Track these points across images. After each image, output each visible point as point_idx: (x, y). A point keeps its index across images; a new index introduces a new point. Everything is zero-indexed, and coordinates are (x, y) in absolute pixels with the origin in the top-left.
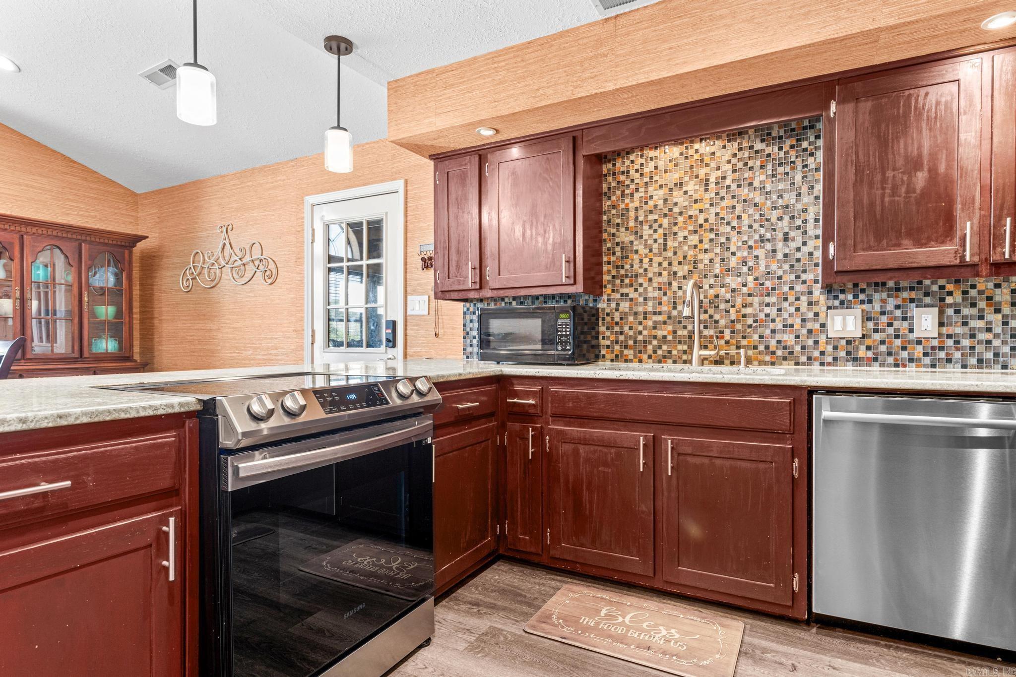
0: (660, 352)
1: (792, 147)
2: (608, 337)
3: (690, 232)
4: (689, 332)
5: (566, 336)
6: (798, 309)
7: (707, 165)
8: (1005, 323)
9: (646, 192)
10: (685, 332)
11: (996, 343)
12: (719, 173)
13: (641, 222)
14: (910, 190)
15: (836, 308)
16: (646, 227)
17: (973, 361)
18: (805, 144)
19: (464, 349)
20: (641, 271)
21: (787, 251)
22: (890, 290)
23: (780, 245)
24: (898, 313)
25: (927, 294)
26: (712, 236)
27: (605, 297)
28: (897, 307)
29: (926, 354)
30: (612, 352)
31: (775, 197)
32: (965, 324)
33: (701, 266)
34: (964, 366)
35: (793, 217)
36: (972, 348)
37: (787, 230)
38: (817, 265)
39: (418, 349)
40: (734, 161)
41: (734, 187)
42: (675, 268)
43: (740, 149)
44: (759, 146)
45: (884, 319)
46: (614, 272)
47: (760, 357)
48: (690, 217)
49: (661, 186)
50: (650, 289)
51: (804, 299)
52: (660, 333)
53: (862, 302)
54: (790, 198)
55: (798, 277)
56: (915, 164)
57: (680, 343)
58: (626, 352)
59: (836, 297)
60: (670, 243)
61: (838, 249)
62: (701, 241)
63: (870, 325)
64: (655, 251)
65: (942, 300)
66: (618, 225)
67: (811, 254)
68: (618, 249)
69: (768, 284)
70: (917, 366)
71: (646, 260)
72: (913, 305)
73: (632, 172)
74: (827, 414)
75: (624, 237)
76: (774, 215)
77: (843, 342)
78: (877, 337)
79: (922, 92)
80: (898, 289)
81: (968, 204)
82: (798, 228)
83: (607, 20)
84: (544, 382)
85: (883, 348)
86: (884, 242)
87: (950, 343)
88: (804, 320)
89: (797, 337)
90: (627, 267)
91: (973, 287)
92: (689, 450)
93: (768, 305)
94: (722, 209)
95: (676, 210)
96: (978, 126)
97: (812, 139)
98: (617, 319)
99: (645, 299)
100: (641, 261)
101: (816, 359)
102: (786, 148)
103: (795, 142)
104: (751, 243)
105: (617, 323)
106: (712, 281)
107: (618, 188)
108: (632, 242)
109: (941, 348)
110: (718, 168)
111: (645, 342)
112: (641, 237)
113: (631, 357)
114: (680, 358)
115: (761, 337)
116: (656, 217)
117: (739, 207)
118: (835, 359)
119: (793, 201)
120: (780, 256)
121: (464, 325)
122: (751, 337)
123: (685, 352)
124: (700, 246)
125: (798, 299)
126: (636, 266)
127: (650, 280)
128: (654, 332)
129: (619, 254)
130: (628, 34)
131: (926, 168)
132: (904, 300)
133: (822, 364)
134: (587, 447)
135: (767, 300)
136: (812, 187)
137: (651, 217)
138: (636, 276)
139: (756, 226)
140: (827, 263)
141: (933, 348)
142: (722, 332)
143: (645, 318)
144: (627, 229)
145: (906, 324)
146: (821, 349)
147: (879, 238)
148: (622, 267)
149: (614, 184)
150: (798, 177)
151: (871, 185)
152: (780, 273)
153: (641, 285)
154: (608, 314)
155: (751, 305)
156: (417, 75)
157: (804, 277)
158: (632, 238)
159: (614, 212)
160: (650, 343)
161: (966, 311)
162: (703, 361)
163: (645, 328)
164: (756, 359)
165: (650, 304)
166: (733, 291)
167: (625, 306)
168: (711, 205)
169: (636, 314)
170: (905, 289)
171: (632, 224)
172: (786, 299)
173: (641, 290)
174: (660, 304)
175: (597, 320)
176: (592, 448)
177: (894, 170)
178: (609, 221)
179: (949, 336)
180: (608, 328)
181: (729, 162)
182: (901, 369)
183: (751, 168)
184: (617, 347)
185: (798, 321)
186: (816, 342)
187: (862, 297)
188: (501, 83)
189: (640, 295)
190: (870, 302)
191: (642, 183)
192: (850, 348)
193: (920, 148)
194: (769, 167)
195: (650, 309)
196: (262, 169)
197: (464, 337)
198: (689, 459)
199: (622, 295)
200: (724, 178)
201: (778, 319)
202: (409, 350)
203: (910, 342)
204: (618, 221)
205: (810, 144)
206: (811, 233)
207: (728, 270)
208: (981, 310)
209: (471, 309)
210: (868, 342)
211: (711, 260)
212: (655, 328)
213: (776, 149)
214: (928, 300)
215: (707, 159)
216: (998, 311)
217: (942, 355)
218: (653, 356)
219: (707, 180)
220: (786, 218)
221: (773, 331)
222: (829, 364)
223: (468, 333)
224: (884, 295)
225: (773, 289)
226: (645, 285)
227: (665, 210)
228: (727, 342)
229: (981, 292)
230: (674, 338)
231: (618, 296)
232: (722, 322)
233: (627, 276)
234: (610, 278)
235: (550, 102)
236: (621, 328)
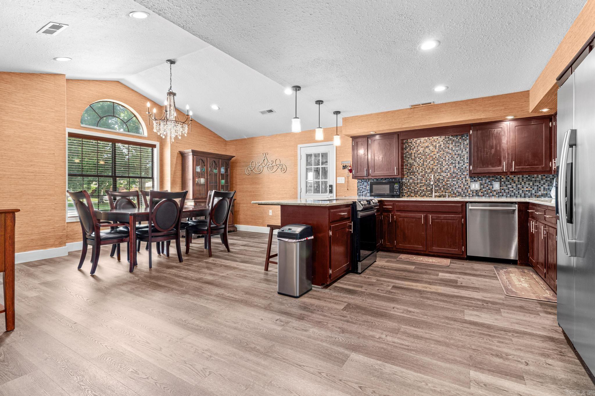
0: (422, 194)
1: (460, 138)
2: (406, 190)
3: (431, 160)
4: (431, 188)
5: (397, 190)
6: (462, 182)
7: (436, 142)
8: (516, 186)
9: (417, 149)
10: (430, 188)
11: (514, 191)
12: (439, 144)
13: (416, 157)
14: (491, 153)
15: (473, 182)
16: (417, 158)
17: (509, 196)
18: (464, 138)
19: (358, 194)
20: (416, 171)
21: (459, 166)
22: (487, 177)
23: (457, 165)
24: (489, 183)
25: (497, 178)
26: (437, 161)
27: (405, 178)
28: (489, 182)
29: (497, 194)
30: (407, 194)
31: (455, 151)
32: (506, 186)
33: (434, 170)
34: (506, 197)
35: (460, 157)
36: (508, 192)
37: (459, 161)
38: (467, 170)
39: (341, 194)
40: (444, 141)
41: (444, 148)
42: (427, 170)
43: (445, 138)
44: (451, 137)
45: (486, 185)
46: (408, 171)
47: (452, 195)
48: (431, 156)
49: (422, 147)
50: (419, 176)
51: (464, 179)
52: (422, 189)
53: (480, 180)
54: (460, 152)
55: (462, 173)
56: (492, 147)
57: (428, 191)
58: (411, 194)
59: (473, 179)
60: (425, 163)
61: (473, 167)
62: (434, 163)
63: (482, 186)
64: (420, 165)
65: (501, 180)
66: (409, 158)
67: (466, 167)
68: (409, 164)
69: (454, 175)
70: (495, 197)
71: (417, 168)
72: (493, 181)
73: (413, 143)
74: (470, 208)
75: (411, 161)
76: (455, 156)
77: (475, 191)
78: (484, 189)
79: (493, 130)
80: (489, 177)
81: (504, 157)
82: (462, 160)
83: (411, 108)
84: (394, 202)
85: (486, 192)
86: (484, 166)
87: (503, 191)
88: (464, 185)
89: (462, 190)
90: (412, 170)
91: (508, 177)
92: (435, 218)
93: (454, 181)
94: (440, 154)
95: (426, 154)
96: (507, 139)
97: (466, 136)
98: (409, 185)
99: (417, 179)
100: (416, 168)
101: (467, 196)
102: (459, 138)
103: (461, 137)
104: (449, 164)
105: (409, 186)
106: (438, 174)
107: (409, 147)
108: (413, 163)
109: (501, 192)
110: (439, 143)
111: (417, 191)
112: (416, 161)
113: (413, 196)
114: (428, 196)
115: (452, 190)
116: (421, 156)
117: (445, 154)
118: (473, 195)
119: (461, 153)
120: (457, 167)
121: (358, 186)
122: (449, 190)
123: (430, 194)
124: (434, 164)
125: (462, 179)
126: (414, 170)
127: (419, 173)
128: (420, 188)
129: (409, 166)
130: (417, 113)
131: (494, 148)
132: (491, 180)
133: (469, 197)
134: (407, 219)
135: (454, 179)
136: (466, 149)
137: (419, 156)
138: (415, 172)
139: (450, 159)
140: (470, 171)
141: (499, 192)
142: (441, 188)
143: (417, 184)
144: (411, 159)
145: (491, 186)
146: (469, 193)
147: (483, 165)
148: (410, 170)
149: (407, 146)
150: (462, 146)
151: (481, 152)
152: (457, 172)
153: (416, 175)
154: (406, 183)
155: (449, 181)
156: (352, 117)
157: (464, 173)
158: (413, 161)
159: (407, 154)
160: (419, 191)
161: (507, 183)
162: (436, 196)
163: (417, 187)
164: (451, 196)
165: (419, 180)
166: (444, 177)
167: (411, 181)
168: (437, 153)
169: (414, 183)
170: (491, 177)
171: (413, 157)
172: (459, 179)
173: (416, 176)
174: (422, 180)
175: (403, 185)
176: (408, 219)
177: (487, 148)
178: (406, 156)
179: (503, 189)
180: (406, 187)
181: (442, 141)
182: (490, 198)
183: (449, 144)
184: (409, 193)
185: (463, 185)
186: (467, 191)
187: (480, 179)
188: (380, 122)
189: (416, 178)
190: (482, 180)
191: (416, 146)
192: (477, 193)
193: (493, 143)
194: (454, 143)
195: (419, 182)
196: (280, 135)
197: (358, 190)
198: (436, 220)
199: (410, 178)
200: (441, 146)
201: (457, 185)
202: (337, 194)
203: (493, 191)
204: (409, 156)
205: (465, 138)
206: (466, 161)
207: (442, 171)
208: (511, 183)
209: (360, 182)
210: (482, 191)
211: (437, 169)
212: (420, 187)
213: (456, 138)
214: (497, 180)
215: (436, 140)
216: (515, 183)
217: (501, 194)
218: (420, 195)
219: (436, 146)
220: (459, 157)
221: (455, 188)
222: (471, 197)
223: (359, 189)
224: (486, 179)
225: (455, 176)
226: (417, 175)
227: (423, 154)
228: (442, 191)
229: (510, 178)
230: (426, 190)
231: (409, 178)
232: (441, 186)
233: (412, 172)
234: (406, 173)
235: (395, 128)
236: (410, 187)
